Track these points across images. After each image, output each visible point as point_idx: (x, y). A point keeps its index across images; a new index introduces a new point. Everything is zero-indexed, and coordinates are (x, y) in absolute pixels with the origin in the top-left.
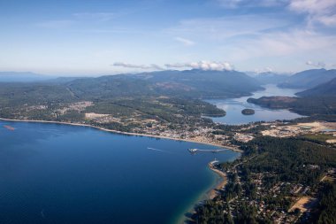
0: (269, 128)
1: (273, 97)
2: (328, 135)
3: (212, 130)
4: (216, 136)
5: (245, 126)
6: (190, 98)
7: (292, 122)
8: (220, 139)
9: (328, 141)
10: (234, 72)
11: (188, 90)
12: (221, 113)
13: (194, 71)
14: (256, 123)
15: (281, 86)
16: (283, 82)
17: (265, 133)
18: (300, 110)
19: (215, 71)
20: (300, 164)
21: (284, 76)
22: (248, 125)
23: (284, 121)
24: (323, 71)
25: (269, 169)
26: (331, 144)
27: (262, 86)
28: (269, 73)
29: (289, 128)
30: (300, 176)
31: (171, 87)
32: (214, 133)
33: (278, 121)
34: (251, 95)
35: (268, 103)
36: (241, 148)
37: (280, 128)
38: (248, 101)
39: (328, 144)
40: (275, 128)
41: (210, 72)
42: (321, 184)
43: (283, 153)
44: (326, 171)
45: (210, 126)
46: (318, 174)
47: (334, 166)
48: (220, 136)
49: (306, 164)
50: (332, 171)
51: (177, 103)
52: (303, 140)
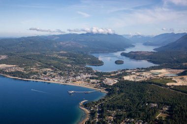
0: (130, 74)
1: (138, 52)
2: (168, 79)
3: (90, 76)
4: (92, 81)
5: (115, 73)
6: (82, 53)
7: (147, 70)
8: (93, 83)
9: (168, 84)
10: (115, 35)
11: (81, 47)
12: (100, 63)
13: (88, 34)
14: (122, 70)
15: (145, 44)
16: (147, 41)
17: (126, 78)
18: (155, 60)
19: (102, 34)
20: (144, 102)
21: (148, 38)
22: (117, 72)
23: (142, 69)
24: (173, 34)
25: (121, 107)
26: (170, 86)
27: (133, 44)
28: (139, 35)
29: (144, 74)
30: (142, 114)
31: (70, 45)
32: (91, 78)
33: (138, 68)
34: (124, 50)
35: (134, 56)
36: (106, 90)
37: (138, 74)
38: (121, 54)
39: (168, 86)
40: (134, 74)
41: (98, 35)
42: (156, 120)
43: (134, 94)
44: (162, 109)
45: (89, 73)
46: (155, 111)
47: (168, 105)
48: (94, 81)
49: (148, 103)
50: (166, 109)
51: (70, 56)
52: (150, 83)
